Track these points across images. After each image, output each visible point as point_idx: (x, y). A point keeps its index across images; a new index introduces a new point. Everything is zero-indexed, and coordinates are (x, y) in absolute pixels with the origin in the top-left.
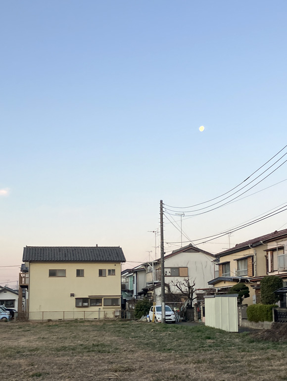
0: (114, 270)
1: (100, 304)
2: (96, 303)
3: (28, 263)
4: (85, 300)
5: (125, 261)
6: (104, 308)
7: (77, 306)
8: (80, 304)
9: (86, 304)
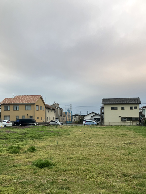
0: (136, 107)
1: (131, 120)
2: (129, 119)
3: (104, 105)
4: (125, 118)
5: (141, 103)
7: (122, 121)
8: (123, 120)
9: (125, 120)
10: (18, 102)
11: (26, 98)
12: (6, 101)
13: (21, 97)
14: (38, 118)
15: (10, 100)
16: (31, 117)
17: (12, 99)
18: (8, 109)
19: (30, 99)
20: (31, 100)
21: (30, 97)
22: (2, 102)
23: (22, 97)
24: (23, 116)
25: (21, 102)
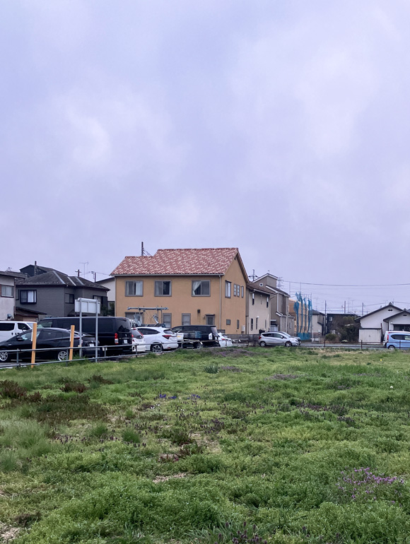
10: (170, 271)
11: (193, 259)
12: (129, 266)
13: (174, 253)
14: (229, 322)
15: (143, 263)
16: (210, 318)
17: (147, 260)
18: (138, 292)
19: (204, 259)
20: (209, 265)
21: (203, 255)
22: (117, 268)
23: (177, 255)
24: (183, 315)
25: (179, 268)
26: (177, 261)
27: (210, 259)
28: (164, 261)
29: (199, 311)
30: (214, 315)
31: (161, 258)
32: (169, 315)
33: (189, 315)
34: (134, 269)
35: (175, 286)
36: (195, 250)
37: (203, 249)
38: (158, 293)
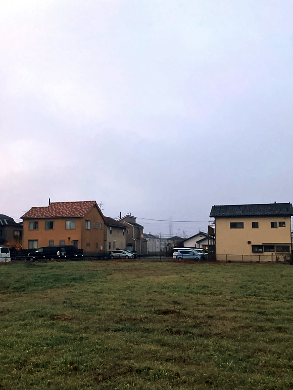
0: (284, 223)
1: (273, 250)
3: (214, 218)
4: (259, 246)
6: (276, 254)
8: (256, 250)
9: (261, 250)
10: (54, 215)
11: (69, 208)
12: (32, 213)
14: (88, 245)
16: (76, 242)
20: (77, 211)
21: (75, 205)
22: (26, 214)
24: (61, 241)
25: (59, 213)
26: (59, 209)
27: (78, 208)
28: (52, 210)
29: (69, 238)
30: (78, 240)
31: (52, 208)
32: (53, 241)
33: (64, 241)
34: (34, 215)
35: (56, 223)
36: (72, 202)
37: (76, 202)
38: (47, 227)
